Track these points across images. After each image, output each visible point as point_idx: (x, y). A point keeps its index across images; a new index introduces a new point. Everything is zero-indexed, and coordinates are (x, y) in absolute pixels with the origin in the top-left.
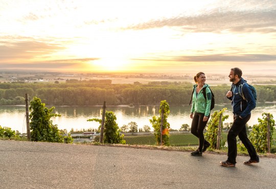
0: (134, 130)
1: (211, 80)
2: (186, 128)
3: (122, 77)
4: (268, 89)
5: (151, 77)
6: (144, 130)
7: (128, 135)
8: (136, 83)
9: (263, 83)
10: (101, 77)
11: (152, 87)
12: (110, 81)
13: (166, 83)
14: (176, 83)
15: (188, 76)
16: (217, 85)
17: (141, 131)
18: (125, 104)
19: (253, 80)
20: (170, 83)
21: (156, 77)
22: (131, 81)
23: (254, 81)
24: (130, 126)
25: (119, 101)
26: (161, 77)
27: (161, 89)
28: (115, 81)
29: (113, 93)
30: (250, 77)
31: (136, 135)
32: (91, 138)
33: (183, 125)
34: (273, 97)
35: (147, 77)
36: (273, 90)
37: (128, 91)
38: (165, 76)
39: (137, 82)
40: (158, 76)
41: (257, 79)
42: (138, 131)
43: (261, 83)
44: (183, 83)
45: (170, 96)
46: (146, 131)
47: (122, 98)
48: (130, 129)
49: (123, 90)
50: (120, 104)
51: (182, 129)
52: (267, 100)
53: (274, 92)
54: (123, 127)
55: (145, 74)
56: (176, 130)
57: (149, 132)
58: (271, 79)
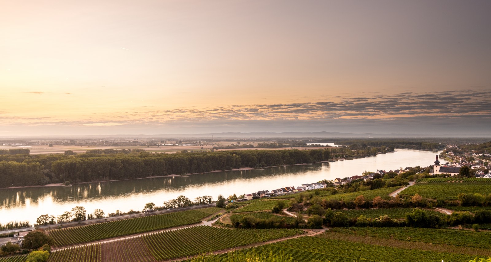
0: (80, 218)
1: (167, 145)
2: (151, 207)
3: (43, 144)
4: (234, 155)
5: (87, 144)
6: (94, 216)
7: (71, 226)
8: (69, 153)
9: (225, 148)
10: (10, 145)
11: (96, 158)
12: (28, 151)
13: (111, 151)
14: (124, 151)
15: (137, 142)
16: (175, 152)
17: (90, 218)
18: (57, 182)
19: (213, 144)
20: (116, 152)
21: (94, 144)
22: (60, 150)
23: (215, 146)
24: (74, 213)
25: (47, 179)
26: (101, 144)
27: (109, 160)
28: (34, 152)
29: (38, 168)
30: (210, 142)
31: (85, 224)
32: (15, 236)
33: (147, 204)
34: (240, 164)
35: (81, 144)
36: (240, 156)
37: (61, 164)
38: (106, 142)
39: (70, 151)
40: (96, 142)
41: (217, 143)
42: (87, 218)
43: (223, 148)
44: (134, 151)
45: (121, 169)
46: (98, 217)
47: (53, 174)
48: (74, 217)
49: (54, 163)
50: (49, 183)
51: (146, 210)
52: (234, 168)
53: (241, 157)
54: (64, 215)
55: (77, 140)
56: (138, 212)
57: (102, 217)
58: (232, 143)
